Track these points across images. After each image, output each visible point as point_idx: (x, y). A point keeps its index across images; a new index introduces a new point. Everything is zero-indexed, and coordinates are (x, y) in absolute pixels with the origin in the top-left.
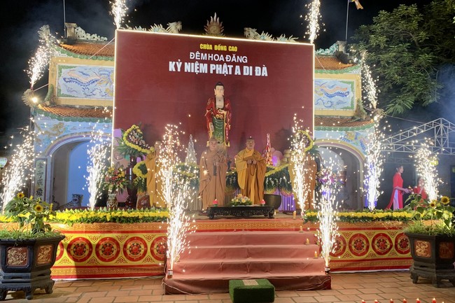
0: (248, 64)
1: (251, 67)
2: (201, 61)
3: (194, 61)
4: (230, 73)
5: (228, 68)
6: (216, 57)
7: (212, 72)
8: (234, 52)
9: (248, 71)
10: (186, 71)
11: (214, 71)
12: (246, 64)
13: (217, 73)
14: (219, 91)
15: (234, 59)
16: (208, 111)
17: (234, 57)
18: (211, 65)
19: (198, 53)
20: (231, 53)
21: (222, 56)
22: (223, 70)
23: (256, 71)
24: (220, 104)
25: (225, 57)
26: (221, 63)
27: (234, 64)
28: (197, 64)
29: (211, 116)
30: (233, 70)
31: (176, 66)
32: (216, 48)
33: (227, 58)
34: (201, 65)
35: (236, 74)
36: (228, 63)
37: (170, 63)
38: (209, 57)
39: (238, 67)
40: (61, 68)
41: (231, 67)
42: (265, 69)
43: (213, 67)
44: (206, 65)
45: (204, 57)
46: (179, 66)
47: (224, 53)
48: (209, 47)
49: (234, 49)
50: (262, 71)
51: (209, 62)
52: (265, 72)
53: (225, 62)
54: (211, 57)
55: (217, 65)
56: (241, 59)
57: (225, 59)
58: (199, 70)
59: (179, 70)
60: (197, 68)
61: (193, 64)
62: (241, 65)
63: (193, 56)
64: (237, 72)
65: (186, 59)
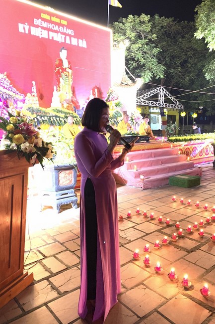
0: (74, 37)
1: (76, 40)
2: (43, 28)
3: (37, 26)
4: (63, 41)
6: (53, 27)
7: (50, 38)
8: (65, 25)
9: (74, 42)
10: (32, 34)
11: (53, 37)
13: (54, 39)
15: (65, 31)
16: (57, 69)
17: (65, 29)
19: (40, 20)
20: (63, 26)
21: (57, 26)
22: (58, 38)
23: (79, 42)
25: (59, 28)
26: (57, 32)
27: (66, 34)
28: (40, 29)
29: (60, 73)
30: (65, 39)
31: (24, 29)
32: (53, 19)
34: (43, 31)
36: (62, 33)
37: (20, 24)
38: (48, 25)
41: (63, 36)
42: (85, 42)
43: (51, 34)
44: (46, 32)
45: (45, 25)
46: (27, 28)
48: (48, 17)
49: (65, 23)
50: (83, 44)
51: (49, 30)
52: (85, 44)
53: (60, 32)
54: (51, 26)
55: (54, 33)
56: (70, 32)
57: (59, 30)
58: (41, 34)
59: (27, 32)
60: (40, 32)
61: (37, 29)
62: (70, 36)
63: (37, 22)
64: (68, 41)
65: (32, 24)
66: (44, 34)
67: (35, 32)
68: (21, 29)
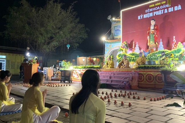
1: (172, 8)
2: (150, 12)
3: (147, 13)
4: (163, 13)
5: (161, 11)
6: (156, 9)
7: (154, 15)
8: (164, 4)
9: (171, 10)
10: (144, 18)
11: (155, 14)
12: (170, 7)
13: (157, 15)
17: (164, 6)
18: (154, 12)
19: (149, 9)
20: (162, 5)
21: (159, 7)
22: (159, 13)
23: (175, 8)
24: (152, 28)
26: (158, 10)
27: (164, 9)
28: (148, 14)
30: (164, 11)
31: (140, 17)
32: (156, 5)
33: (161, 7)
34: (150, 13)
35: (165, 13)
36: (161, 9)
37: (139, 16)
38: (153, 9)
39: (166, 10)
40: (114, 27)
41: (162, 10)
43: (155, 13)
44: (152, 13)
45: (151, 10)
46: (142, 16)
48: (153, 5)
49: (164, 2)
50: (178, 8)
52: (180, 7)
53: (160, 9)
54: (154, 9)
55: (157, 12)
56: (167, 6)
57: (160, 8)
58: (149, 16)
59: (142, 18)
60: (148, 15)
61: (147, 14)
62: (167, 8)
63: (147, 11)
65: (144, 13)
67: (145, 16)
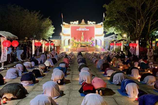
9: (86, 30)
14: (83, 33)
15: (85, 28)
22: (83, 30)
24: (83, 35)
29: (82, 36)
45: (81, 28)
47: (83, 28)
48: (81, 27)
50: (88, 30)
51: (81, 29)
54: (82, 28)
56: (86, 28)
62: (86, 29)
63: (79, 28)
64: (85, 30)
65: (79, 29)
66: (81, 30)
67: (79, 30)
68: (77, 30)
